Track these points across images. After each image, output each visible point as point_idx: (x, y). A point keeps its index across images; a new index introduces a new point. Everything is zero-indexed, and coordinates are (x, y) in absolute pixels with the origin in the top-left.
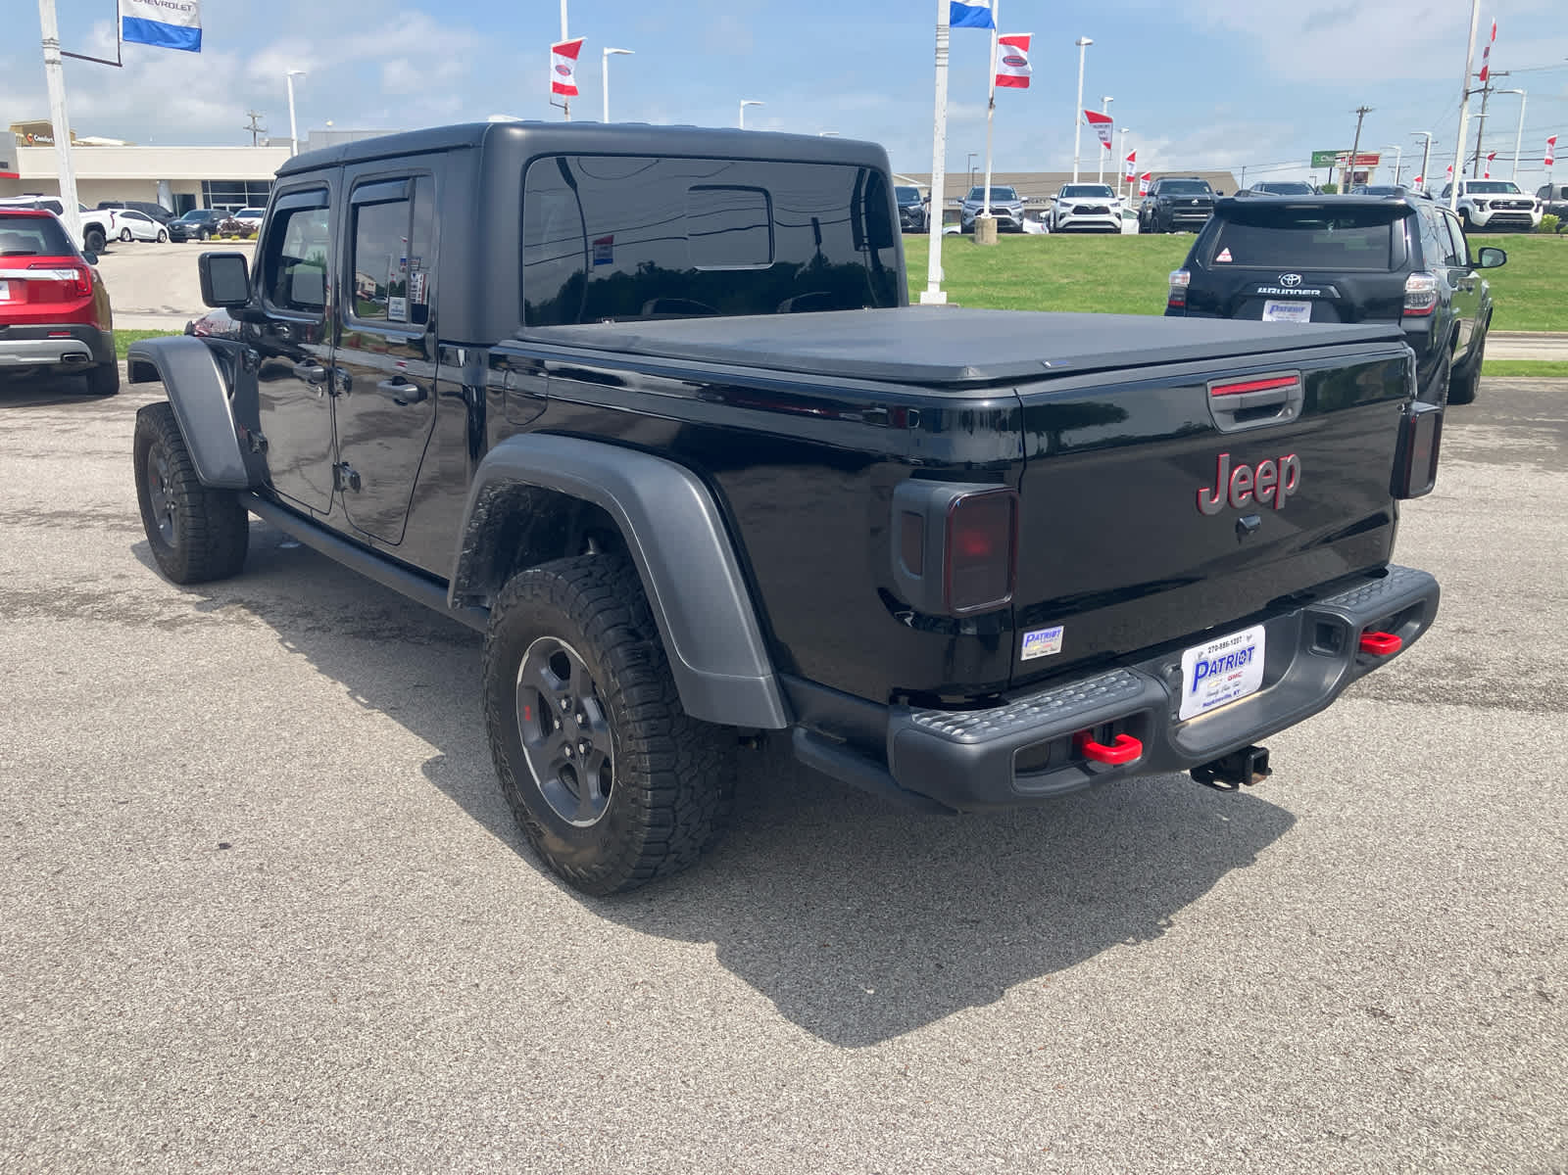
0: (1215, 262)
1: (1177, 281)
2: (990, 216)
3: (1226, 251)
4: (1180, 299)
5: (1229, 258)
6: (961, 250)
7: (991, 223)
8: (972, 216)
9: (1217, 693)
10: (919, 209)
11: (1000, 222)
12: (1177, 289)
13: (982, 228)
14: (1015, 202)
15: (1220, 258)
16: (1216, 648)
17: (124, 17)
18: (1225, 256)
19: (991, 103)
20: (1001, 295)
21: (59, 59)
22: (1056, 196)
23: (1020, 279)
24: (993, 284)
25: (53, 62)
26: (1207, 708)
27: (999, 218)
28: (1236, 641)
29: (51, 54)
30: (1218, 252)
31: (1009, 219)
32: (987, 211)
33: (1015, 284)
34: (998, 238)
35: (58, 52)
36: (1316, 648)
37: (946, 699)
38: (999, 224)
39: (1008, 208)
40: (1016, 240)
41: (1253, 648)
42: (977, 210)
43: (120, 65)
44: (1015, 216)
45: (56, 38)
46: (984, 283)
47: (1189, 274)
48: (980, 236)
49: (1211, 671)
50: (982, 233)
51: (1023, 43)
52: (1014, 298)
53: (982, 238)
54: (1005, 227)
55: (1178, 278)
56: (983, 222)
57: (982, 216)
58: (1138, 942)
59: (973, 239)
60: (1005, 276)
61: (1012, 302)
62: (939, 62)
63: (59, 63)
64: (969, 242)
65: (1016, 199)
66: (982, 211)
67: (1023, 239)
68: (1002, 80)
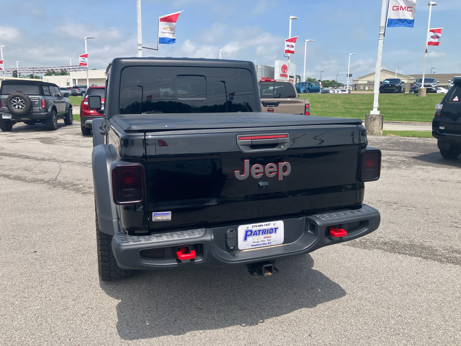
0: (452, 101)
1: (439, 108)
2: (424, 87)
3: (457, 97)
4: (439, 114)
5: (457, 100)
6: (412, 98)
7: (424, 90)
8: (418, 88)
9: (258, 242)
10: (399, 85)
11: (427, 89)
12: (438, 110)
13: (421, 91)
14: (434, 83)
15: (454, 100)
16: (256, 226)
17: (159, 38)
18: (456, 99)
19: (426, 51)
20: (424, 113)
21: (142, 49)
22: (450, 81)
23: (432, 108)
24: (421, 109)
25: (140, 50)
26: (254, 247)
27: (427, 88)
28: (268, 225)
29: (140, 48)
30: (454, 98)
31: (432, 88)
32: (423, 86)
33: (430, 109)
34: (426, 94)
35: (141, 47)
36: (309, 231)
37: (136, 232)
38: (427, 90)
39: (431, 85)
40: (434, 95)
41: (277, 228)
42: (420, 86)
43: (157, 50)
44: (434, 87)
45: (141, 43)
46: (418, 109)
47: (442, 105)
48: (420, 93)
49: (254, 234)
50: (421, 93)
51: (439, 31)
52: (428, 114)
53: (421, 95)
54: (429, 91)
55: (438, 106)
56: (421, 89)
57: (421, 87)
58: (246, 326)
59: (417, 95)
60: (427, 107)
61: (428, 115)
62: (380, 38)
63: (142, 50)
64: (415, 96)
65: (435, 82)
66: (421, 86)
67: (435, 95)
68: (430, 43)
